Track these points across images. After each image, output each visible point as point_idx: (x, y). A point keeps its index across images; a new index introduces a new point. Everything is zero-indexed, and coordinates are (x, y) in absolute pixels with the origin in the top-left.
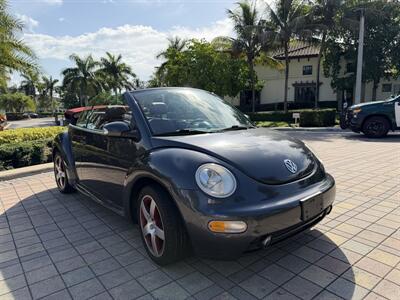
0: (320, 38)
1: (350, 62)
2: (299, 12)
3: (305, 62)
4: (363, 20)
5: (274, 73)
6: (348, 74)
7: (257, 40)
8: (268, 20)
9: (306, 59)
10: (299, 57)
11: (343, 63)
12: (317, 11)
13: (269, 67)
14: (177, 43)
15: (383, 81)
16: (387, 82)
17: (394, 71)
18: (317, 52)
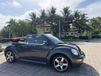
0: (50, 23)
1: (56, 28)
2: (46, 17)
3: (47, 28)
4: (60, 20)
5: (40, 30)
6: (56, 31)
7: (37, 22)
8: (39, 17)
9: (47, 27)
10: (46, 27)
11: (55, 28)
12: (50, 17)
13: (39, 28)
14: (13, 20)
15: (62, 32)
16: (63, 33)
17: (64, 31)
18: (50, 26)
